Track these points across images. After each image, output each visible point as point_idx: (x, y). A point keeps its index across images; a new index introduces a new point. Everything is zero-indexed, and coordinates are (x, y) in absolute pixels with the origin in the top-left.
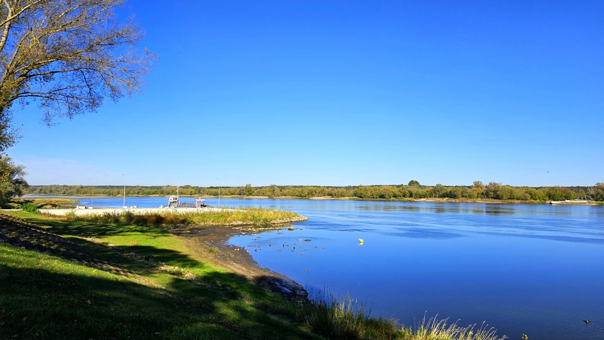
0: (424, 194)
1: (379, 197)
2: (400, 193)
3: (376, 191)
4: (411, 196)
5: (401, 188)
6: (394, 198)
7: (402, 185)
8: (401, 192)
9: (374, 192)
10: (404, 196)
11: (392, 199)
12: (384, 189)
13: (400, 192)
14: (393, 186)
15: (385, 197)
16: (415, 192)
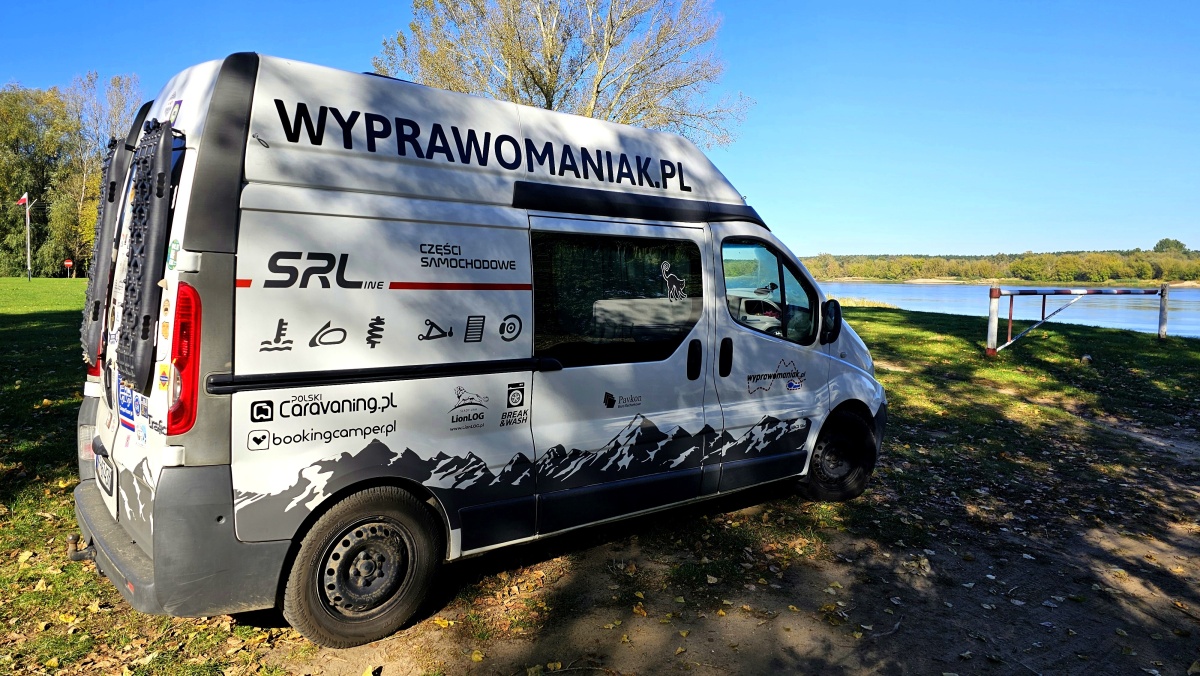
0: (1193, 271)
1: (1075, 279)
2: (1128, 270)
3: (1067, 265)
4: (1158, 274)
5: (1132, 257)
6: (1111, 281)
7: (1138, 250)
8: (1133, 267)
9: (1061, 269)
10: (1139, 276)
11: (1106, 282)
12: (1089, 261)
13: (1130, 266)
14: (1111, 252)
15: (1089, 279)
16: (1171, 266)
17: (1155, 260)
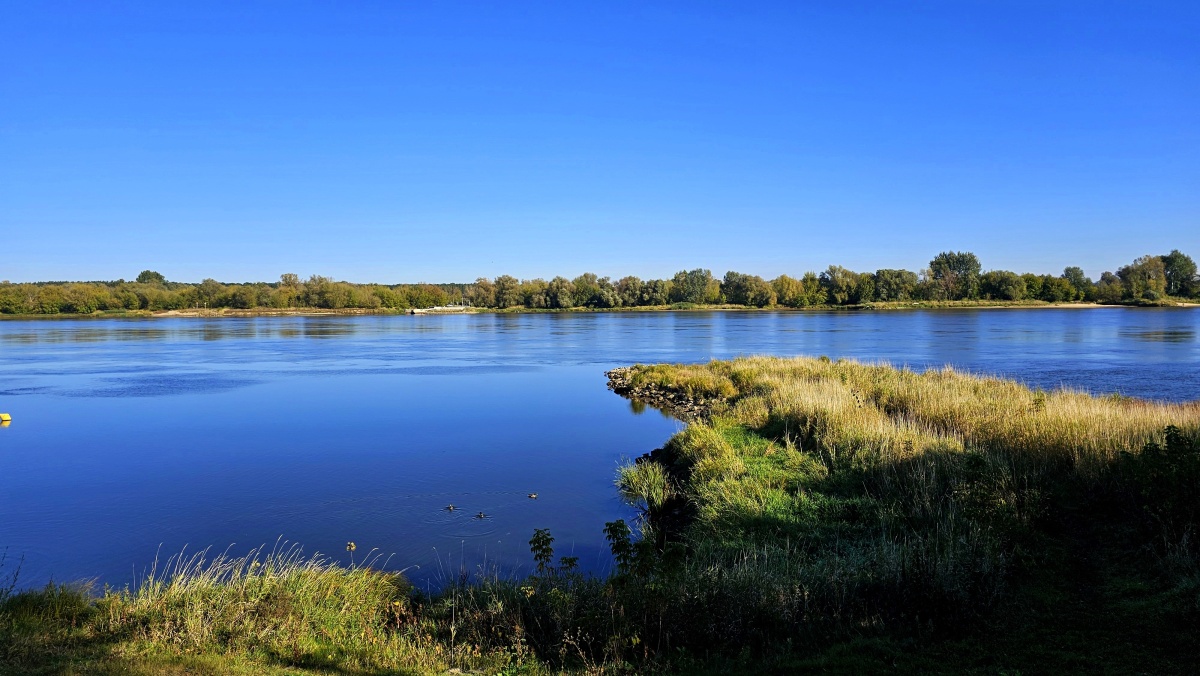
0: (175, 301)
1: (61, 311)
2: (116, 300)
3: (50, 296)
4: (144, 304)
5: (118, 288)
6: (99, 312)
7: (122, 281)
8: (120, 298)
9: (45, 300)
10: (127, 306)
11: (95, 313)
12: (75, 292)
13: (117, 297)
14: (97, 283)
15: (75, 311)
16: (155, 297)
17: (140, 291)
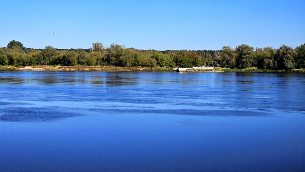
0: (29, 60)
4: (11, 62)
10: (2, 63)
16: (18, 57)
17: (9, 53)
